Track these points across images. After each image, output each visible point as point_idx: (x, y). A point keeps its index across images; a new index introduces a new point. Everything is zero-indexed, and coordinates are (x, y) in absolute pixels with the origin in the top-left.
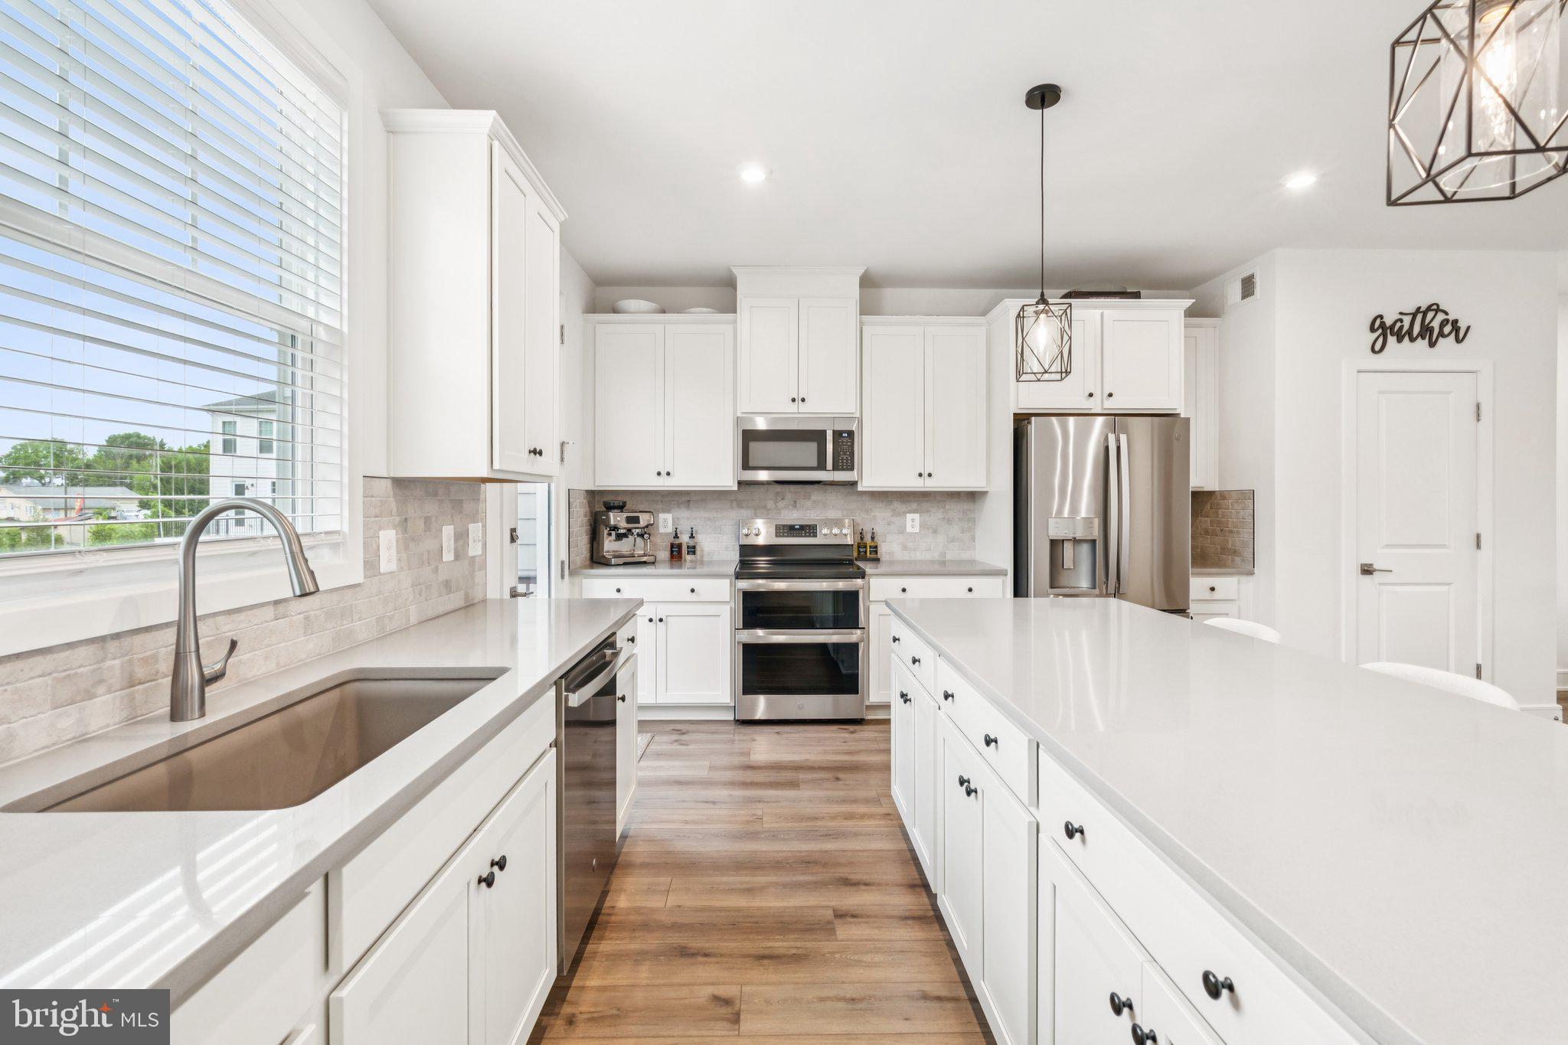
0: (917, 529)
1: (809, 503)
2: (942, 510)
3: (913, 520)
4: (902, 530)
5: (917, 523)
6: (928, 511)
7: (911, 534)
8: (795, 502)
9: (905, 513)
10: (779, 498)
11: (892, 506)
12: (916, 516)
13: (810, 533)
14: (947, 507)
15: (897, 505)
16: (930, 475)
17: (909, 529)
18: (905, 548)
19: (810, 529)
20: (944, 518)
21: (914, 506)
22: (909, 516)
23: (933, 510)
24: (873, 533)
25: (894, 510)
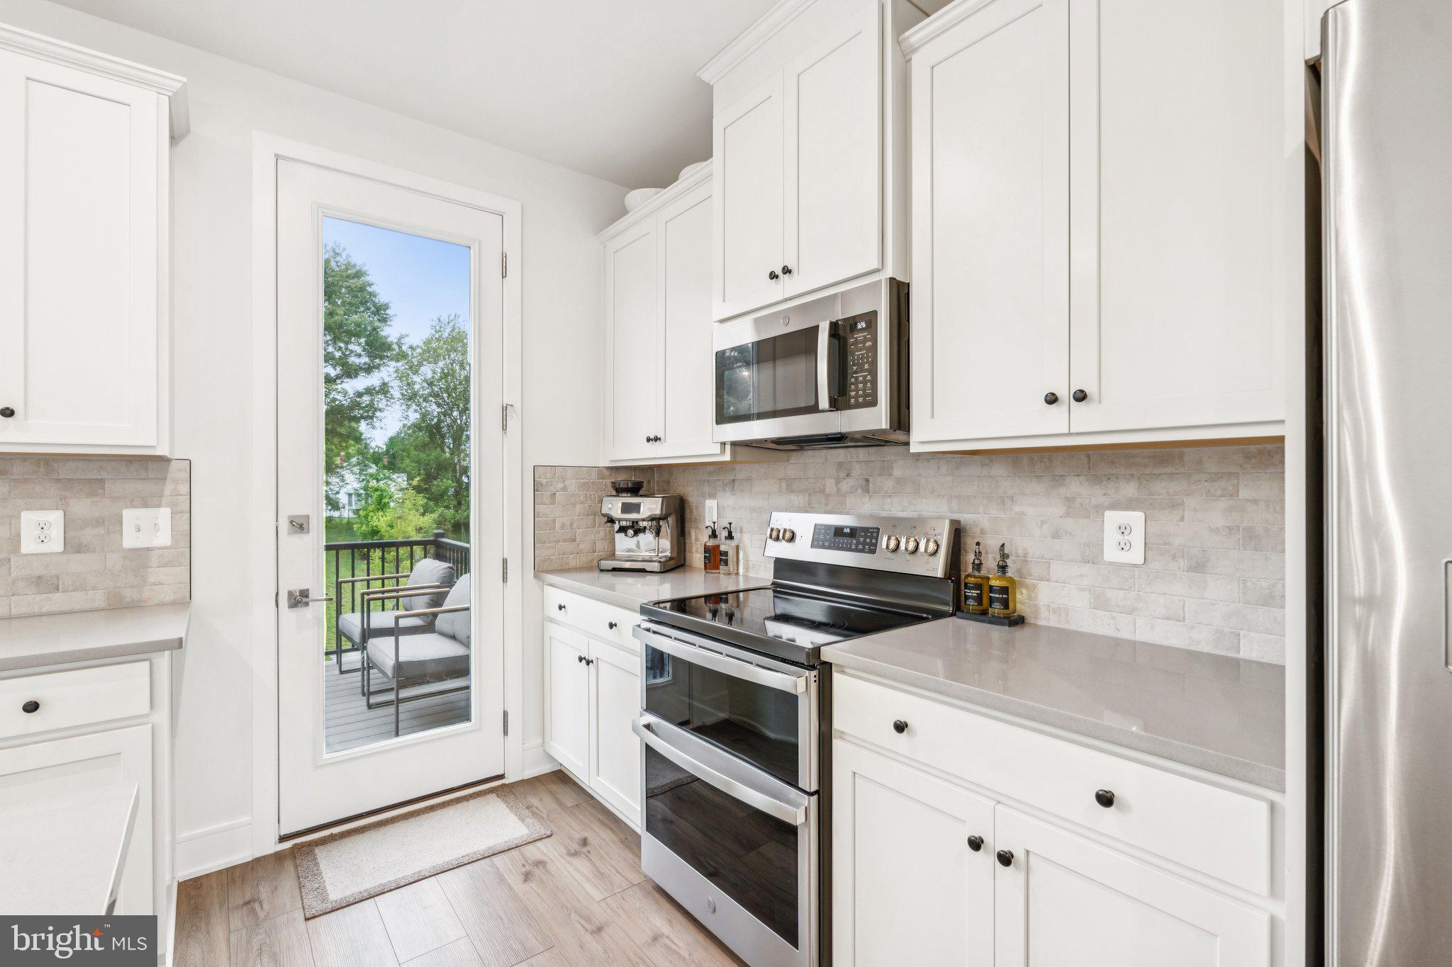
0: (1136, 556)
1: (889, 484)
2: (1223, 503)
3: (1123, 530)
4: (1092, 555)
5: (1137, 539)
6: (1174, 506)
7: (1118, 567)
8: (867, 481)
9: (1100, 510)
10: (842, 474)
11: (1063, 491)
12: (1135, 518)
13: (864, 544)
14: (1244, 493)
15: (1077, 487)
16: (1081, 397)
17: (1111, 553)
18: (1100, 603)
19: (866, 537)
20: (1231, 530)
21: (1129, 489)
22: (1113, 518)
23: (1190, 502)
24: (1004, 556)
25: (1069, 501)
